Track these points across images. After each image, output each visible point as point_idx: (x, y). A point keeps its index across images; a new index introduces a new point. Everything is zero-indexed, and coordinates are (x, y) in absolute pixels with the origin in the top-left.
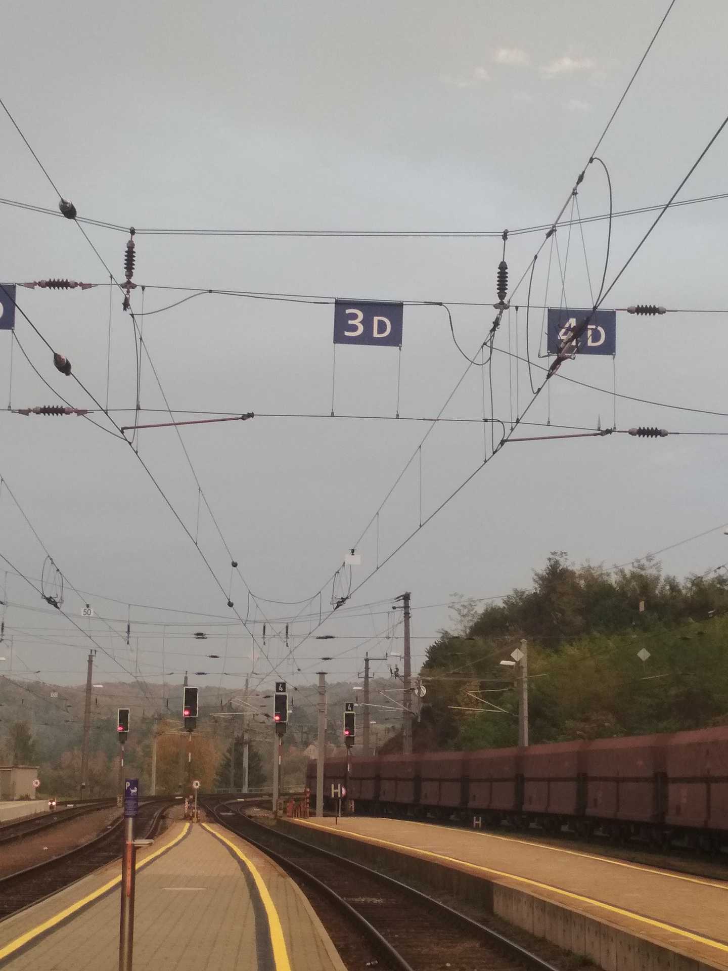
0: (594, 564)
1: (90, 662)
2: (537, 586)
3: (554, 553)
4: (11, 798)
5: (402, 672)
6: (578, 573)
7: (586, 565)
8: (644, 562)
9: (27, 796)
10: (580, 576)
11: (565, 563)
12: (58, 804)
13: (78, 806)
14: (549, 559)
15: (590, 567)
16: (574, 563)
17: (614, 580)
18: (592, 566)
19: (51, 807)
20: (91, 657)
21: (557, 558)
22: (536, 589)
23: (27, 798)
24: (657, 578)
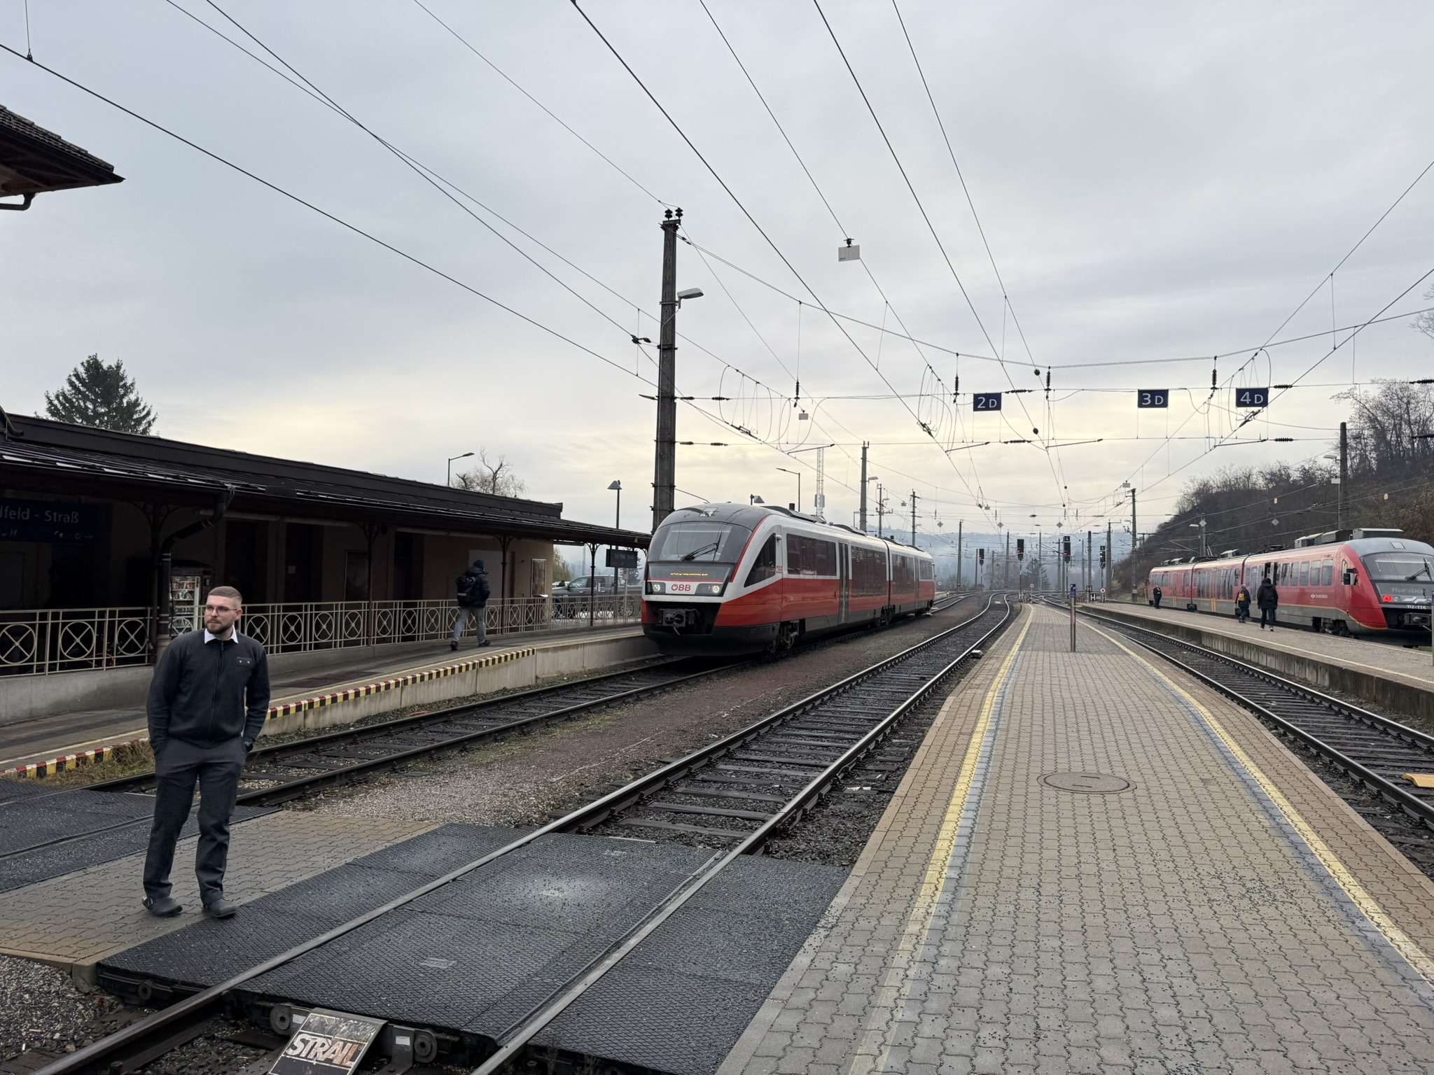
1: (960, 525)
5: (1131, 530)
12: (950, 593)
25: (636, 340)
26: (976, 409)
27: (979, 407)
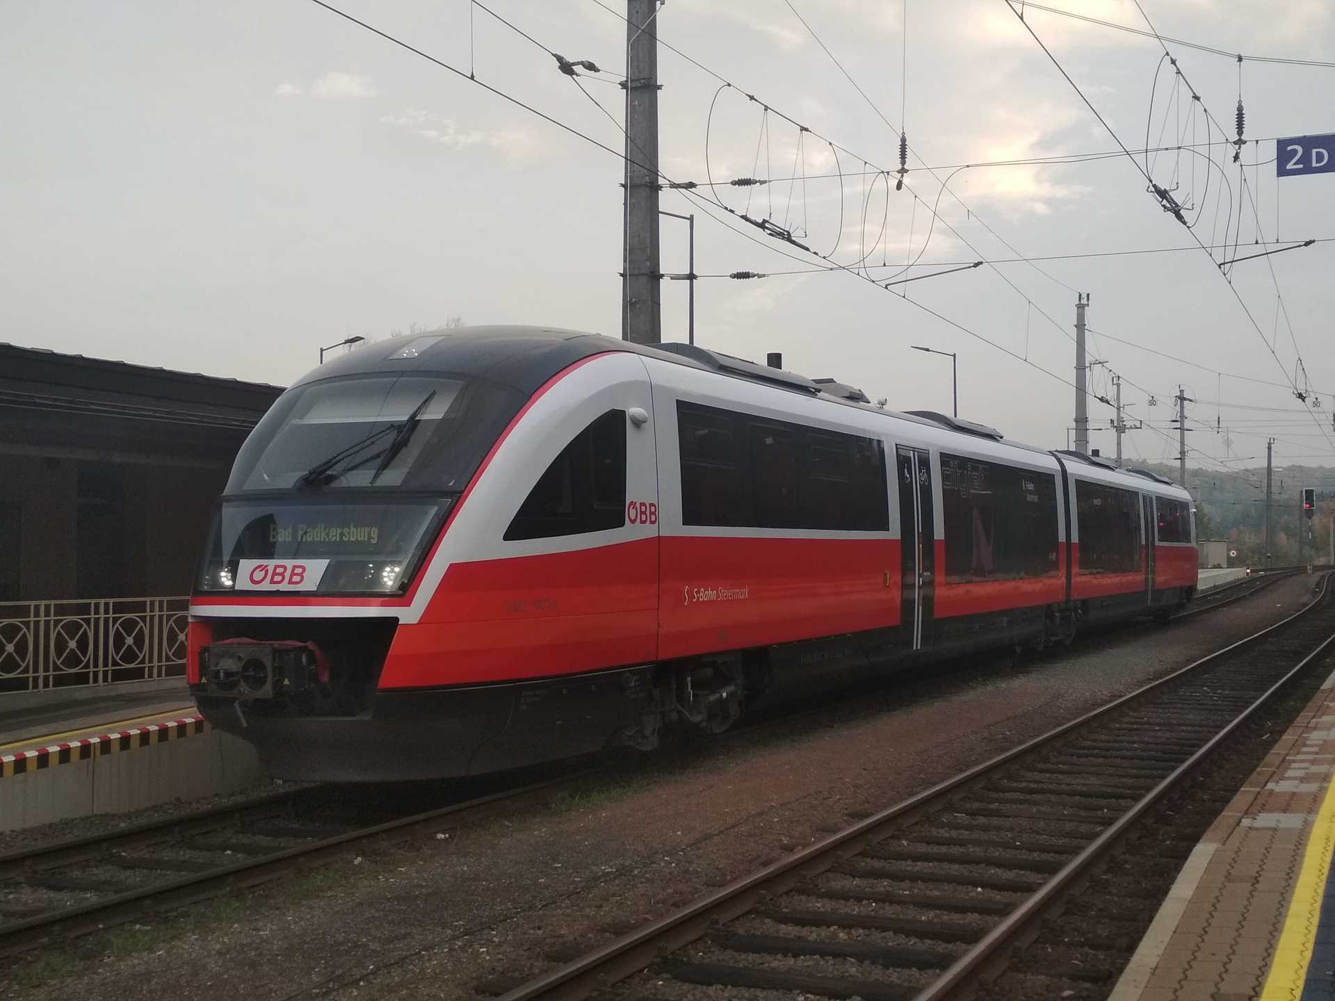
1: (1269, 448)
4: (1205, 566)
9: (1218, 564)
12: (1252, 571)
13: (1269, 573)
19: (1248, 573)
20: (1269, 444)
23: (1219, 567)
25: (567, 68)
26: (1282, 172)
27: (1290, 166)
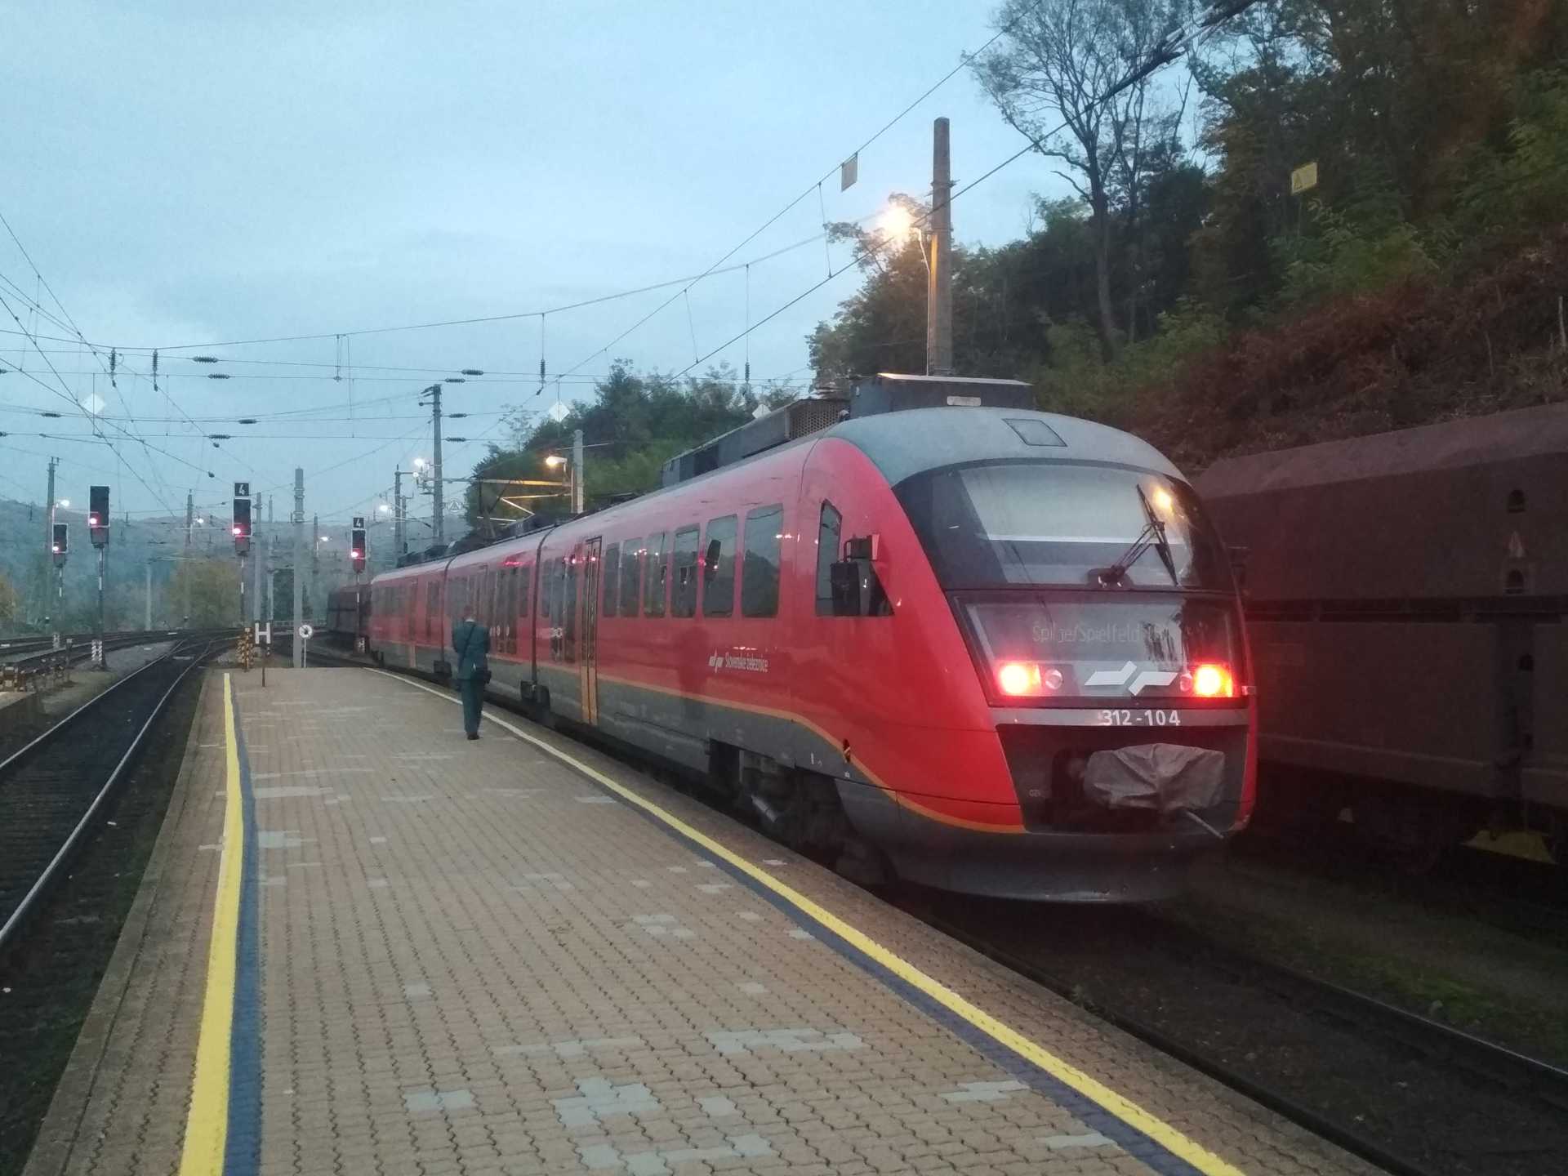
0: (662, 373)
1: (51, 472)
2: (599, 398)
3: (619, 361)
6: (644, 382)
7: (653, 373)
8: (717, 368)
10: (647, 387)
11: (630, 372)
14: (613, 367)
15: (658, 377)
16: (641, 371)
17: (685, 390)
18: (661, 374)
21: (621, 365)
22: (597, 401)
24: (732, 388)
